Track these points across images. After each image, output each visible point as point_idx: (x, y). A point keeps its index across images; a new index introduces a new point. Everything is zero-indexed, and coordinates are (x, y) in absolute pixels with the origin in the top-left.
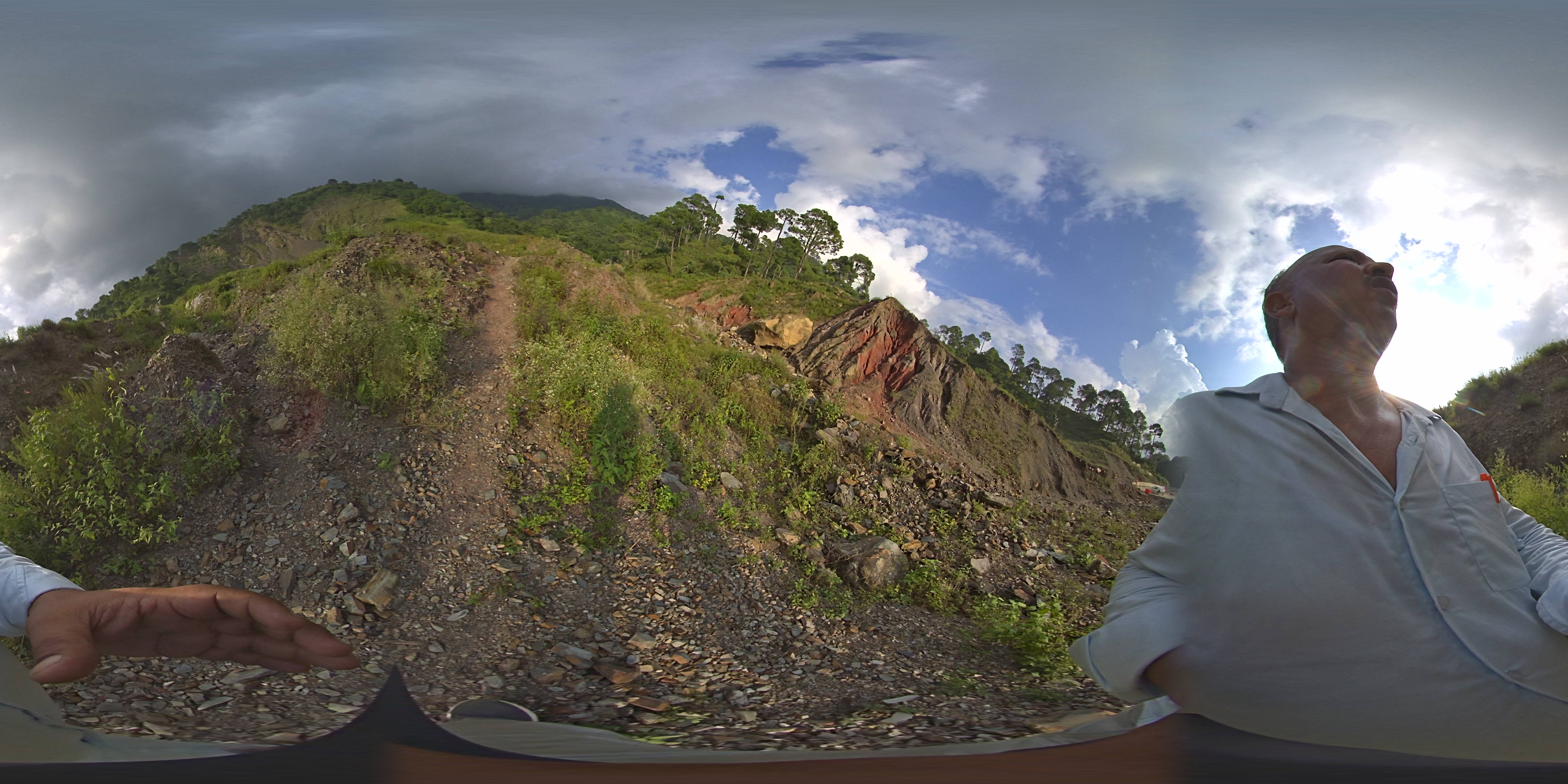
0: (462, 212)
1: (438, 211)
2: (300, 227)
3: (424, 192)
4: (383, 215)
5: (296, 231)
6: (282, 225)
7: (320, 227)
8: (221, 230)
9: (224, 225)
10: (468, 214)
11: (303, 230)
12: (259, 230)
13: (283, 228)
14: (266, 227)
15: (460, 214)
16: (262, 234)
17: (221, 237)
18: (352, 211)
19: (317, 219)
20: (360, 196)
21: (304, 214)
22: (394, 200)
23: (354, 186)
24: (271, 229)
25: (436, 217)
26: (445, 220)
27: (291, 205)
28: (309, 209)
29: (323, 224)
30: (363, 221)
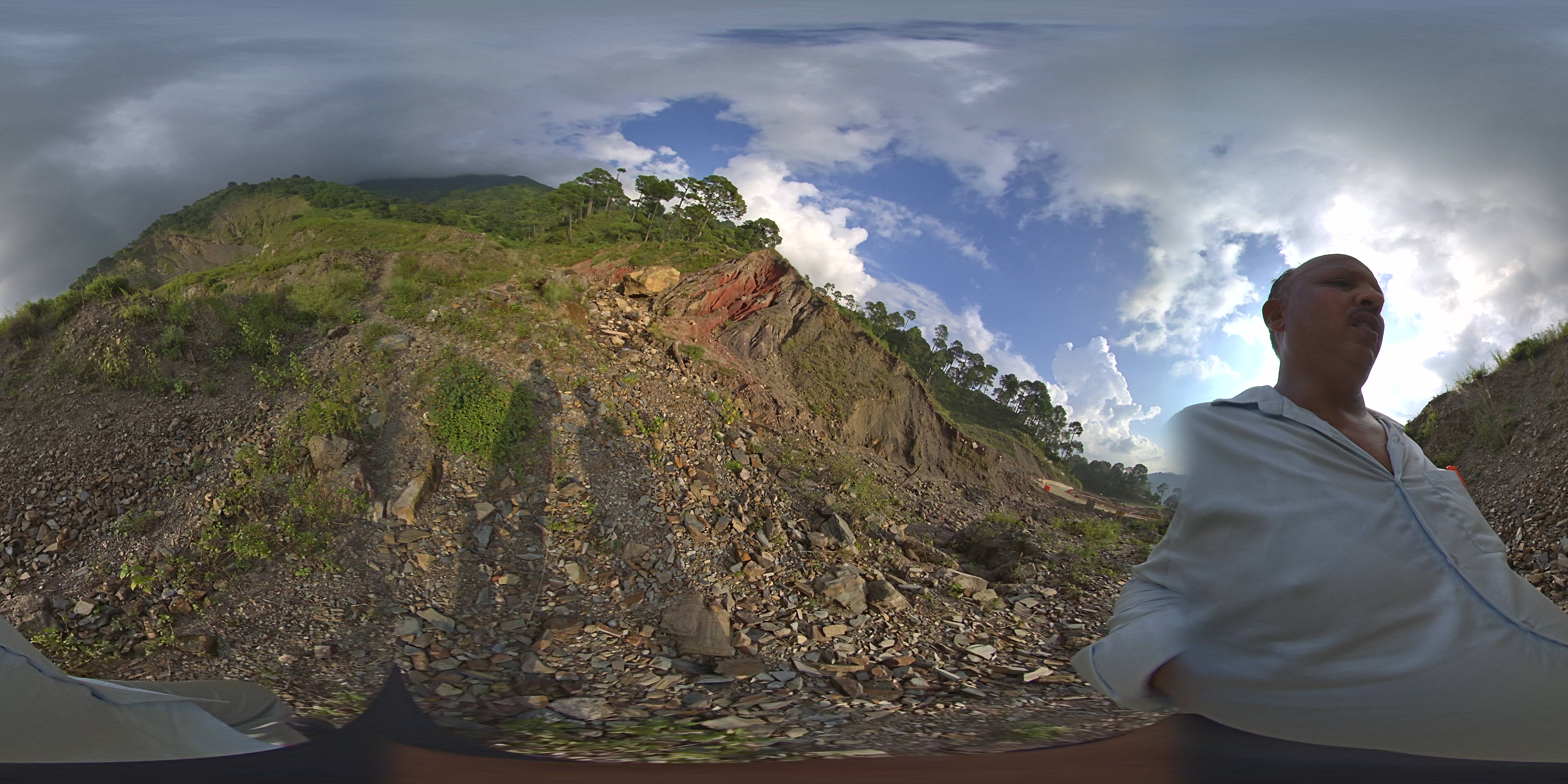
0: (366, 202)
1: (341, 203)
2: (210, 232)
3: (323, 185)
4: (290, 213)
5: (208, 237)
6: (193, 232)
7: (230, 230)
8: (135, 243)
9: (136, 237)
10: (372, 203)
11: (214, 235)
12: (170, 239)
13: (194, 235)
14: (178, 236)
15: (364, 204)
16: (175, 243)
17: (136, 250)
18: (258, 211)
19: (226, 223)
20: (262, 195)
21: (212, 219)
22: (296, 196)
23: (254, 187)
24: (183, 237)
25: (341, 209)
26: (351, 212)
27: (197, 211)
28: (215, 214)
29: (232, 227)
30: (271, 220)
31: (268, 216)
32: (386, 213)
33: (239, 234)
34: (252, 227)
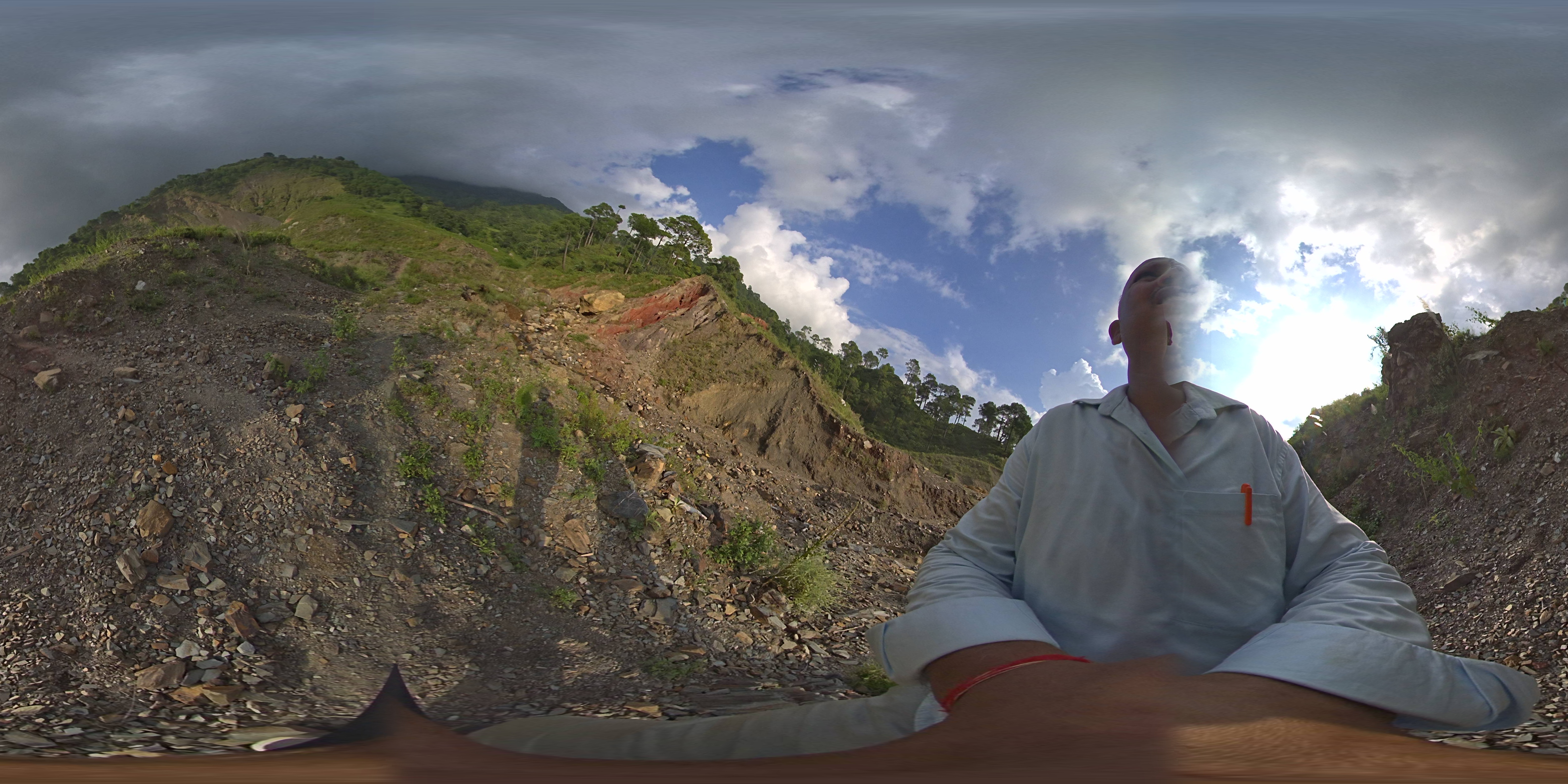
1: (376, 193)
2: (230, 198)
3: (366, 172)
4: (321, 193)
5: (226, 202)
6: (211, 195)
7: (252, 199)
8: (144, 199)
9: (146, 194)
10: (405, 200)
11: (234, 201)
12: (185, 199)
13: (212, 198)
14: (194, 197)
15: (397, 200)
16: (189, 203)
17: (145, 206)
18: (288, 185)
19: (250, 191)
20: (297, 171)
21: (236, 186)
22: (333, 178)
24: (200, 198)
25: (373, 199)
26: (383, 204)
27: (221, 176)
28: (240, 181)
29: (256, 197)
30: (298, 196)
31: (297, 192)
32: (417, 212)
33: (261, 204)
34: (277, 200)
